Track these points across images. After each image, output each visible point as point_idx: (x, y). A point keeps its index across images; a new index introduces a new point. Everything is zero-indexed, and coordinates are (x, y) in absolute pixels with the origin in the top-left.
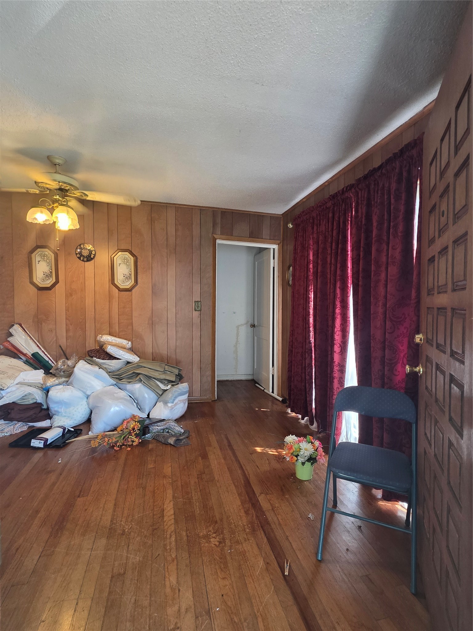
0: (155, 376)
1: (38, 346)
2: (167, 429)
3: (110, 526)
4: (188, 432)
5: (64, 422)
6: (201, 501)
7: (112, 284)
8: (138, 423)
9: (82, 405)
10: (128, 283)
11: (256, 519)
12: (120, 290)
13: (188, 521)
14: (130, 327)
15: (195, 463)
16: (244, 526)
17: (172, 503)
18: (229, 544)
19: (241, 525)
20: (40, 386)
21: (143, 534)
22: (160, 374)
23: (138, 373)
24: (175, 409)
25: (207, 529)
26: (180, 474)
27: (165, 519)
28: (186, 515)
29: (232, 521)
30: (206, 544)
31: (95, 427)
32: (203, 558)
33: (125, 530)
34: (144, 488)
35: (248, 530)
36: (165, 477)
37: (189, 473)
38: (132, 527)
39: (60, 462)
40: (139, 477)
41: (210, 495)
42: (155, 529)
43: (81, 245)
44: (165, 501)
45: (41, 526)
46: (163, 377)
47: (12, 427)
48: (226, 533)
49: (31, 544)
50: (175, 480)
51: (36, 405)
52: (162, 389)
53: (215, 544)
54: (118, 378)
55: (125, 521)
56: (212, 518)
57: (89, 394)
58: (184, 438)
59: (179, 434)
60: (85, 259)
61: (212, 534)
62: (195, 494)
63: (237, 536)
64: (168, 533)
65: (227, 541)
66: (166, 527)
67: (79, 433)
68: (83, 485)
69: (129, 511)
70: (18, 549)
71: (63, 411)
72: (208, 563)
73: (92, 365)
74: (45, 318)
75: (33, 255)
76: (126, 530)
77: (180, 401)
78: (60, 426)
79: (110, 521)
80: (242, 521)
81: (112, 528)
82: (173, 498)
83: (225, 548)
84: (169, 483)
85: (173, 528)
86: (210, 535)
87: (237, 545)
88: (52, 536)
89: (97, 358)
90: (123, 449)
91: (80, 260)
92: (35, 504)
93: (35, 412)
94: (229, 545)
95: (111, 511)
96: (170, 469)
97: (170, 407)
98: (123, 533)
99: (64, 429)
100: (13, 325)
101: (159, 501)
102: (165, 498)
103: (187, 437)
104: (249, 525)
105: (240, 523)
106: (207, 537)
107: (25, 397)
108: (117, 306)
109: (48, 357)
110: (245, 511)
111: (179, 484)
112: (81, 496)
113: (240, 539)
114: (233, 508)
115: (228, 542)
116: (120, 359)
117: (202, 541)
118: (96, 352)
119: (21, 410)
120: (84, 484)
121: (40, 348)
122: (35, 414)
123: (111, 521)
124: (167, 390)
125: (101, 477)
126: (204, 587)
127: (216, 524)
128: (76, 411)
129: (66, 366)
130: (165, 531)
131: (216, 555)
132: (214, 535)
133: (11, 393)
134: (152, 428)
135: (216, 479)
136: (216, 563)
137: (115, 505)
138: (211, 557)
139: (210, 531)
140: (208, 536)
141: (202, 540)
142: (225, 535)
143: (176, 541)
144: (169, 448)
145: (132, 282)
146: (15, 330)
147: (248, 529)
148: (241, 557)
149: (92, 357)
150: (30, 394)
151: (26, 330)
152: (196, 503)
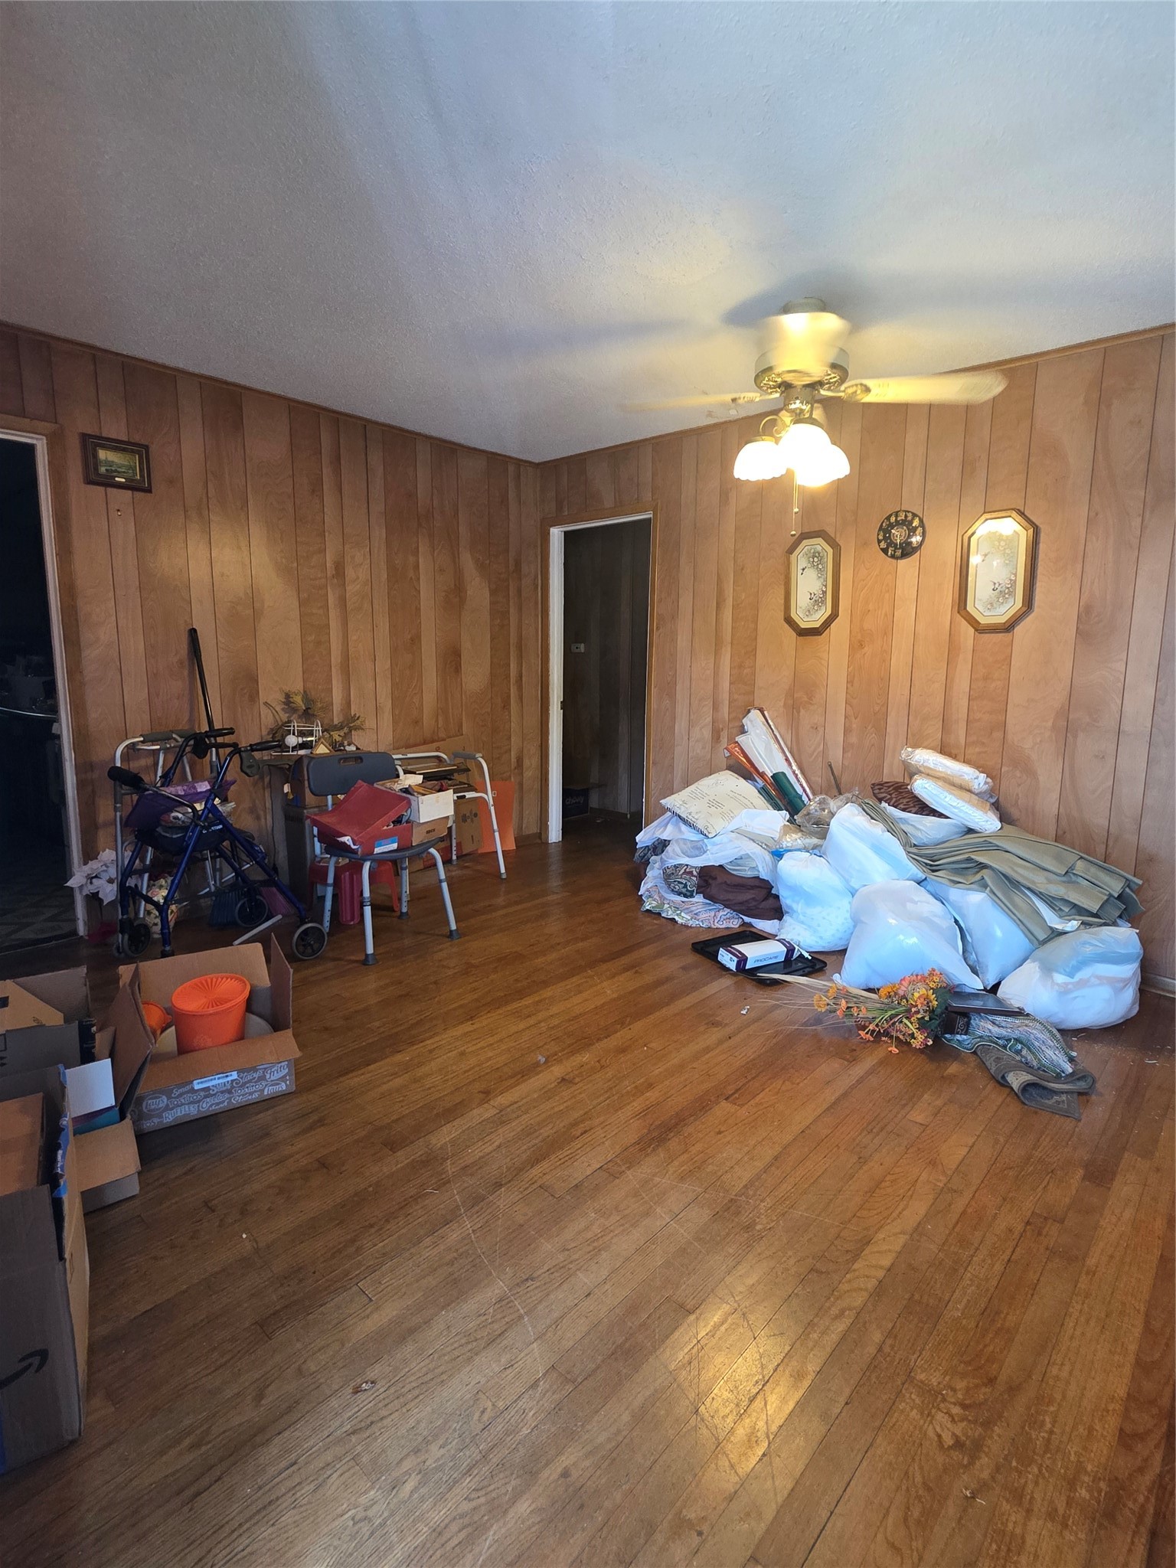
0: (1033, 882)
1: (787, 760)
2: (1017, 1040)
3: (736, 1195)
4: (1090, 1080)
5: (799, 935)
6: (987, 1290)
7: (958, 612)
8: (934, 995)
9: (839, 908)
10: (1003, 609)
11: (1150, 1491)
12: (980, 629)
13: (911, 1313)
14: (998, 735)
15: (1051, 1177)
16: (1080, 1468)
17: (902, 1239)
18: (985, 1475)
19: (1072, 1458)
20: (770, 843)
21: (785, 1262)
22: (1050, 882)
23: (981, 863)
24: (1076, 998)
25: (947, 1378)
26: (982, 1182)
27: (856, 1266)
28: (917, 1297)
29: (1048, 1420)
30: (915, 1411)
31: (847, 968)
32: (879, 1439)
33: (756, 1224)
34: (862, 1161)
35: (1084, 1493)
36: (933, 1163)
37: (1011, 1195)
38: (773, 1227)
39: (744, 1012)
40: (870, 1127)
41: (1031, 1292)
42: (817, 1271)
43: (891, 515)
44: (889, 1221)
45: (637, 1115)
46: (1058, 890)
47: (713, 914)
48: (999, 1436)
49: (605, 1137)
50: (955, 1188)
51: (757, 883)
52: (1050, 927)
53: (939, 1436)
54: (931, 865)
55: (769, 1206)
56: (987, 1360)
57: (856, 887)
58: (1067, 1092)
59: (1055, 1072)
60: (899, 553)
61: (953, 1400)
62: (984, 1261)
63: (1030, 1476)
64: (839, 1302)
65: (985, 1460)
66: (845, 1287)
67: (818, 967)
68: (750, 1081)
69: (792, 1190)
70: (585, 1132)
71: (799, 911)
72: (880, 1465)
73: (872, 818)
74: (806, 699)
75: (793, 557)
76: (758, 1227)
77: (1099, 978)
78: (784, 940)
79: (741, 1185)
80: (1085, 1448)
81: (736, 1201)
82: (916, 1229)
83: (964, 1473)
84: (936, 1185)
85: (858, 1300)
86: (944, 1400)
87: (1007, 1501)
88: (638, 1144)
89: (891, 804)
90: (882, 1043)
91: (887, 554)
92: (657, 1072)
93: (754, 896)
94: (982, 1476)
95: (759, 1165)
96: (964, 1151)
97: (1058, 984)
98: (748, 1228)
99: (791, 950)
100: (749, 711)
101: (875, 1212)
102: (894, 1215)
103: (1080, 1094)
104: (1102, 1485)
105: (1073, 1449)
106: (933, 1397)
107: (739, 862)
108: (966, 675)
109: (801, 785)
110: (1121, 1430)
111: (960, 1204)
112: (730, 1099)
113: (1032, 1492)
114: (1085, 1388)
115: (984, 1466)
116: (947, 817)
117: (910, 1396)
118: (893, 789)
119: (729, 885)
120: (753, 1078)
121: (790, 764)
122: (753, 899)
123: (745, 1186)
124: (1066, 933)
125: (793, 1084)
126: (825, 1514)
127: (986, 1385)
128: (824, 918)
129: (826, 811)
130: (836, 1293)
131: (921, 1468)
132: (956, 1410)
133: (719, 846)
134: (977, 1021)
135: (1091, 1262)
136: (904, 1487)
137: (776, 1158)
138: (901, 1459)
139: (954, 1390)
140: (937, 1397)
141: (911, 1394)
142: (991, 1437)
143: (844, 1337)
144: (998, 1097)
145: (1017, 603)
146: (751, 721)
147: (1090, 1490)
148: (994, 1546)
149: (880, 800)
150: (748, 856)
151: (770, 721)
152: (971, 1285)
